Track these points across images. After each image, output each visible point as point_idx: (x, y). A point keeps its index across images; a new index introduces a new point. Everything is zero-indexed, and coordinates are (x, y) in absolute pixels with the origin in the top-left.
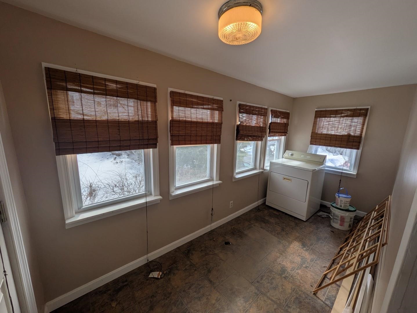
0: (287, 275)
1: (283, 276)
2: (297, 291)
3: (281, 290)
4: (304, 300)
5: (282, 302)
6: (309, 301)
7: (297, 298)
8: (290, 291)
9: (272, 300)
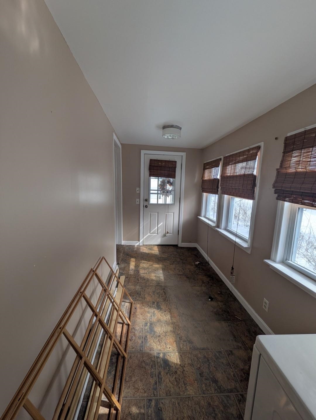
0: (154, 305)
1: (156, 303)
2: (143, 299)
3: (150, 293)
4: (136, 296)
5: (146, 289)
6: (134, 298)
7: (140, 295)
8: (146, 296)
9: (150, 286)
